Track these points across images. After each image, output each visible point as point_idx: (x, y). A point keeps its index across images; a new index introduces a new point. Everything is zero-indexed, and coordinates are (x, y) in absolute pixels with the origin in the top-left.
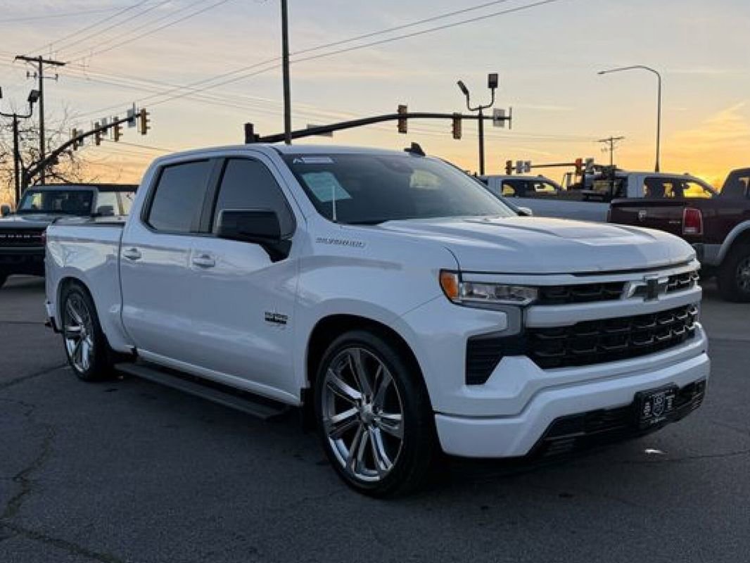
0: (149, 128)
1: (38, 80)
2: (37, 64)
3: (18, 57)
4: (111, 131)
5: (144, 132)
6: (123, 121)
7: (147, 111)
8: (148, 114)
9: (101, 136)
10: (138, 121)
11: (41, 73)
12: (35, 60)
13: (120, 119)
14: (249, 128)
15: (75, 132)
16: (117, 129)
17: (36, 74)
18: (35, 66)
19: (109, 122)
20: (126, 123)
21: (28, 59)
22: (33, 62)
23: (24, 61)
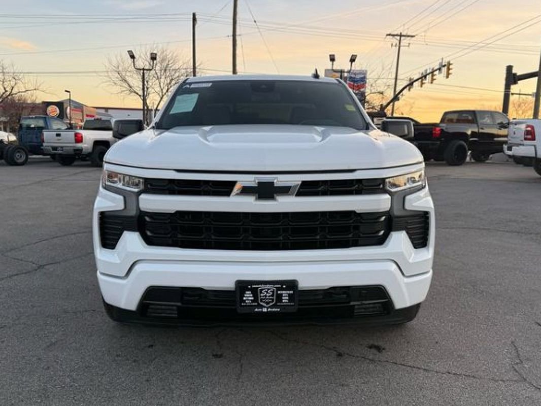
0: (451, 74)
1: (398, 47)
2: (398, 38)
3: (387, 35)
4: (429, 77)
5: (447, 77)
6: (436, 70)
7: (451, 62)
8: (452, 64)
9: (424, 81)
10: (444, 70)
11: (400, 43)
12: (397, 35)
13: (435, 69)
14: (509, 68)
15: (410, 79)
16: (433, 76)
17: (396, 45)
18: (397, 39)
19: (428, 72)
20: (438, 71)
21: (393, 35)
22: (396, 37)
23: (391, 37)
